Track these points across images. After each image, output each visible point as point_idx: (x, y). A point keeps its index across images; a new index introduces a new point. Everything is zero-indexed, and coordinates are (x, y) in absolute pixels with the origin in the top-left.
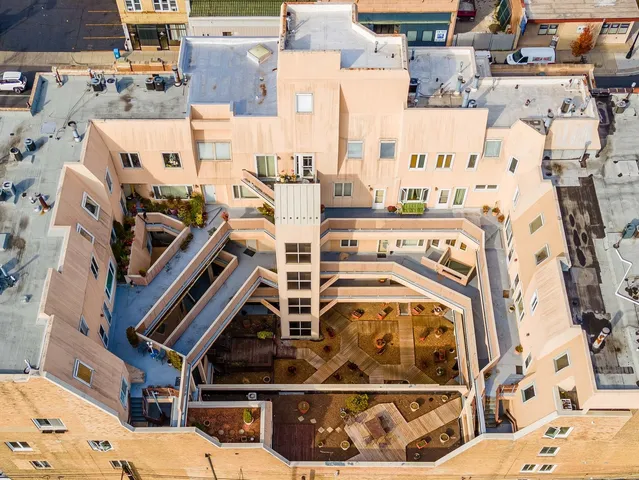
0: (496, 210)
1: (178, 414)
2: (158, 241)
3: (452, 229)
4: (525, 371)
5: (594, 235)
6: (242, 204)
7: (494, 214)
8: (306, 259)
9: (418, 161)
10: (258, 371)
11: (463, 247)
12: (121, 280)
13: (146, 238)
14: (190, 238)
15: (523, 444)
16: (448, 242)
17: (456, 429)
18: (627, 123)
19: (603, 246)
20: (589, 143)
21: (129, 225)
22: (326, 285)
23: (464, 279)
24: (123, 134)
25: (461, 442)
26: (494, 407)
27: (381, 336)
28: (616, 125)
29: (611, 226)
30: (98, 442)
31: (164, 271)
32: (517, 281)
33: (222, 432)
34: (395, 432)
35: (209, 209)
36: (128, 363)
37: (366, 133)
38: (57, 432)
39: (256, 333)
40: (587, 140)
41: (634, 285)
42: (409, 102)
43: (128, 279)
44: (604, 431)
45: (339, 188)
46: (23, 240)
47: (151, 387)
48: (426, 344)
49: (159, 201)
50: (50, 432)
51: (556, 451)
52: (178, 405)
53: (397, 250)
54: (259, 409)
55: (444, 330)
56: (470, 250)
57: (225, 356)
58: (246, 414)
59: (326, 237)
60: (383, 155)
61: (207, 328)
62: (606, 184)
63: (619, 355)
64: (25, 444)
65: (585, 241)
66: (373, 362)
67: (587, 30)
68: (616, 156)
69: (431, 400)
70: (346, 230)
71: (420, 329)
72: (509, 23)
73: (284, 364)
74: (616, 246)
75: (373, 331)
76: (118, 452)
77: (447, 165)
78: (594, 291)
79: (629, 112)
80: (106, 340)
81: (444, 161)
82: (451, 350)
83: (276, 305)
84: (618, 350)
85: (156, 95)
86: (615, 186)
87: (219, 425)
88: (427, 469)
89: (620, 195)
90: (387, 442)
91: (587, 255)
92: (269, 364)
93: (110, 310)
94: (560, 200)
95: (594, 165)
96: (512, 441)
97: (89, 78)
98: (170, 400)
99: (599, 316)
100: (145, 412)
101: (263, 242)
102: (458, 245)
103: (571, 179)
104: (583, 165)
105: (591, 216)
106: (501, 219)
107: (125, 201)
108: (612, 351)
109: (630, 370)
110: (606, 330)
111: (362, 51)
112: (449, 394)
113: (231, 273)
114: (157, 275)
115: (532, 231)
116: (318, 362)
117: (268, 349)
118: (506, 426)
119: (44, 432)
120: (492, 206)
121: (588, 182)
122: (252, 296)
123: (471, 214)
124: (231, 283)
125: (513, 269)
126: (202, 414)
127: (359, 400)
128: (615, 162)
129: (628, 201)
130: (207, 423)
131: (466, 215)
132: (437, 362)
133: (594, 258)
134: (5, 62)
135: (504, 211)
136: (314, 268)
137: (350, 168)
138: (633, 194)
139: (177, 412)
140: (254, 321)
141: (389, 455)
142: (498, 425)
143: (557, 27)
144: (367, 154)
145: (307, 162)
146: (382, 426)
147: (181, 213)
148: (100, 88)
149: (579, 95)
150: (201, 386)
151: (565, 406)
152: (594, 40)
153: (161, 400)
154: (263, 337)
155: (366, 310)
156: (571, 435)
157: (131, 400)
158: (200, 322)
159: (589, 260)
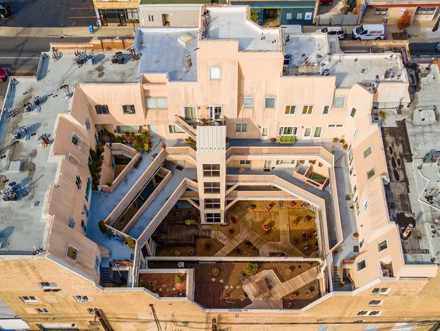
0: (342, 141)
1: (132, 278)
2: (120, 161)
3: (313, 154)
4: (361, 250)
5: (405, 160)
6: (174, 137)
7: (341, 144)
8: (217, 174)
9: (291, 110)
10: (185, 247)
11: (320, 165)
12: (95, 188)
13: (111, 159)
14: (140, 159)
15: (359, 298)
16: (310, 162)
17: (316, 286)
18: (429, 84)
19: (411, 167)
20: (403, 98)
21: (100, 151)
22: (231, 190)
23: (321, 187)
24: (97, 93)
25: (319, 296)
26: (340, 274)
27: (267, 223)
28: (421, 85)
29: (416, 154)
30: (80, 297)
31: (123, 182)
32: (355, 189)
33: (161, 290)
34: (275, 289)
35: (153, 140)
36: (100, 244)
37: (256, 91)
38: (54, 291)
39: (184, 221)
40: (401, 97)
41: (431, 194)
42: (284, 71)
43: (99, 188)
44: (411, 290)
45: (238, 126)
46: (34, 164)
47: (114, 261)
48: (298, 227)
49: (120, 135)
50: (49, 290)
51: (381, 303)
52: (132, 272)
53: (277, 167)
54: (186, 274)
55: (309, 218)
56: (325, 167)
57: (164, 237)
58: (177, 279)
59: (230, 159)
60: (267, 106)
61: (151, 219)
62: (414, 125)
63: (420, 240)
64: (33, 298)
65: (399, 164)
66: (262, 241)
67: (406, 13)
68: (421, 106)
69: (300, 267)
70: (243, 154)
71: (293, 218)
72: (355, 6)
73: (203, 242)
74: (420, 168)
75: (262, 219)
76: (93, 303)
77: (310, 112)
78: (405, 198)
79: (430, 76)
80: (85, 230)
81: (307, 110)
82: (314, 232)
83: (197, 202)
84: (420, 238)
85: (118, 67)
86: (420, 127)
87: (159, 284)
88: (297, 314)
89: (423, 133)
90: (271, 295)
91: (401, 173)
92: (193, 242)
93: (88, 209)
94: (383, 137)
95: (406, 113)
96: (351, 297)
97: (74, 56)
98: (127, 269)
99: (407, 215)
100: (111, 278)
101: (189, 162)
102: (317, 164)
103: (391, 122)
104: (399, 112)
105: (403, 147)
106: (346, 147)
107: (97, 135)
108: (415, 239)
109: (427, 252)
110: (411, 225)
111: (253, 39)
112: (311, 263)
113: (168, 181)
114: (118, 185)
115: (365, 156)
116: (225, 240)
117: (192, 232)
118: (347, 286)
119: (45, 291)
120: (340, 138)
121: (402, 124)
122: (182, 197)
123: (326, 143)
124: (167, 189)
125: (353, 181)
126: (148, 278)
127: (252, 267)
128: (420, 111)
129: (428, 137)
130: (151, 283)
131: (323, 144)
132: (305, 240)
133: (405, 176)
134: (17, 34)
135: (347, 141)
136: (222, 179)
137: (246, 114)
138: (431, 132)
139: (132, 277)
140: (183, 213)
141: (271, 304)
142: (342, 285)
143: (387, 10)
144: (256, 106)
145: (218, 110)
146: (267, 285)
147: (135, 142)
148: (81, 62)
149: (396, 65)
150: (148, 258)
151: (385, 275)
152: (412, 19)
153: (121, 269)
154: (189, 224)
155: (257, 204)
156: (389, 292)
157: (102, 269)
158: (147, 215)
159: (402, 177)
